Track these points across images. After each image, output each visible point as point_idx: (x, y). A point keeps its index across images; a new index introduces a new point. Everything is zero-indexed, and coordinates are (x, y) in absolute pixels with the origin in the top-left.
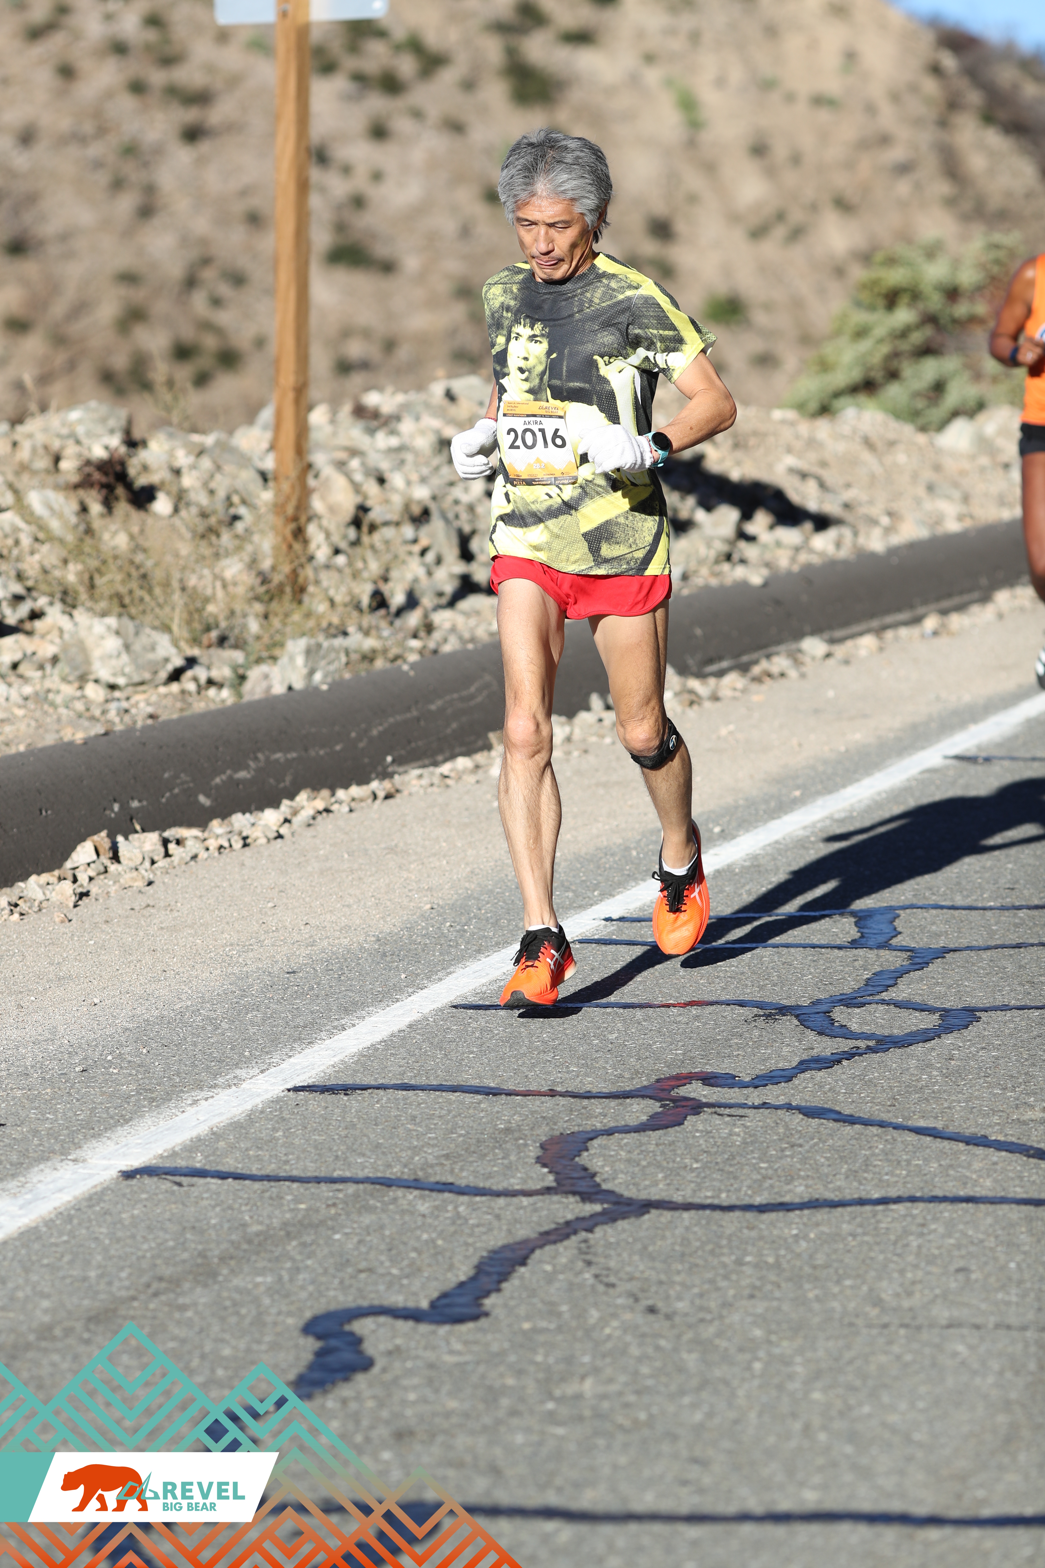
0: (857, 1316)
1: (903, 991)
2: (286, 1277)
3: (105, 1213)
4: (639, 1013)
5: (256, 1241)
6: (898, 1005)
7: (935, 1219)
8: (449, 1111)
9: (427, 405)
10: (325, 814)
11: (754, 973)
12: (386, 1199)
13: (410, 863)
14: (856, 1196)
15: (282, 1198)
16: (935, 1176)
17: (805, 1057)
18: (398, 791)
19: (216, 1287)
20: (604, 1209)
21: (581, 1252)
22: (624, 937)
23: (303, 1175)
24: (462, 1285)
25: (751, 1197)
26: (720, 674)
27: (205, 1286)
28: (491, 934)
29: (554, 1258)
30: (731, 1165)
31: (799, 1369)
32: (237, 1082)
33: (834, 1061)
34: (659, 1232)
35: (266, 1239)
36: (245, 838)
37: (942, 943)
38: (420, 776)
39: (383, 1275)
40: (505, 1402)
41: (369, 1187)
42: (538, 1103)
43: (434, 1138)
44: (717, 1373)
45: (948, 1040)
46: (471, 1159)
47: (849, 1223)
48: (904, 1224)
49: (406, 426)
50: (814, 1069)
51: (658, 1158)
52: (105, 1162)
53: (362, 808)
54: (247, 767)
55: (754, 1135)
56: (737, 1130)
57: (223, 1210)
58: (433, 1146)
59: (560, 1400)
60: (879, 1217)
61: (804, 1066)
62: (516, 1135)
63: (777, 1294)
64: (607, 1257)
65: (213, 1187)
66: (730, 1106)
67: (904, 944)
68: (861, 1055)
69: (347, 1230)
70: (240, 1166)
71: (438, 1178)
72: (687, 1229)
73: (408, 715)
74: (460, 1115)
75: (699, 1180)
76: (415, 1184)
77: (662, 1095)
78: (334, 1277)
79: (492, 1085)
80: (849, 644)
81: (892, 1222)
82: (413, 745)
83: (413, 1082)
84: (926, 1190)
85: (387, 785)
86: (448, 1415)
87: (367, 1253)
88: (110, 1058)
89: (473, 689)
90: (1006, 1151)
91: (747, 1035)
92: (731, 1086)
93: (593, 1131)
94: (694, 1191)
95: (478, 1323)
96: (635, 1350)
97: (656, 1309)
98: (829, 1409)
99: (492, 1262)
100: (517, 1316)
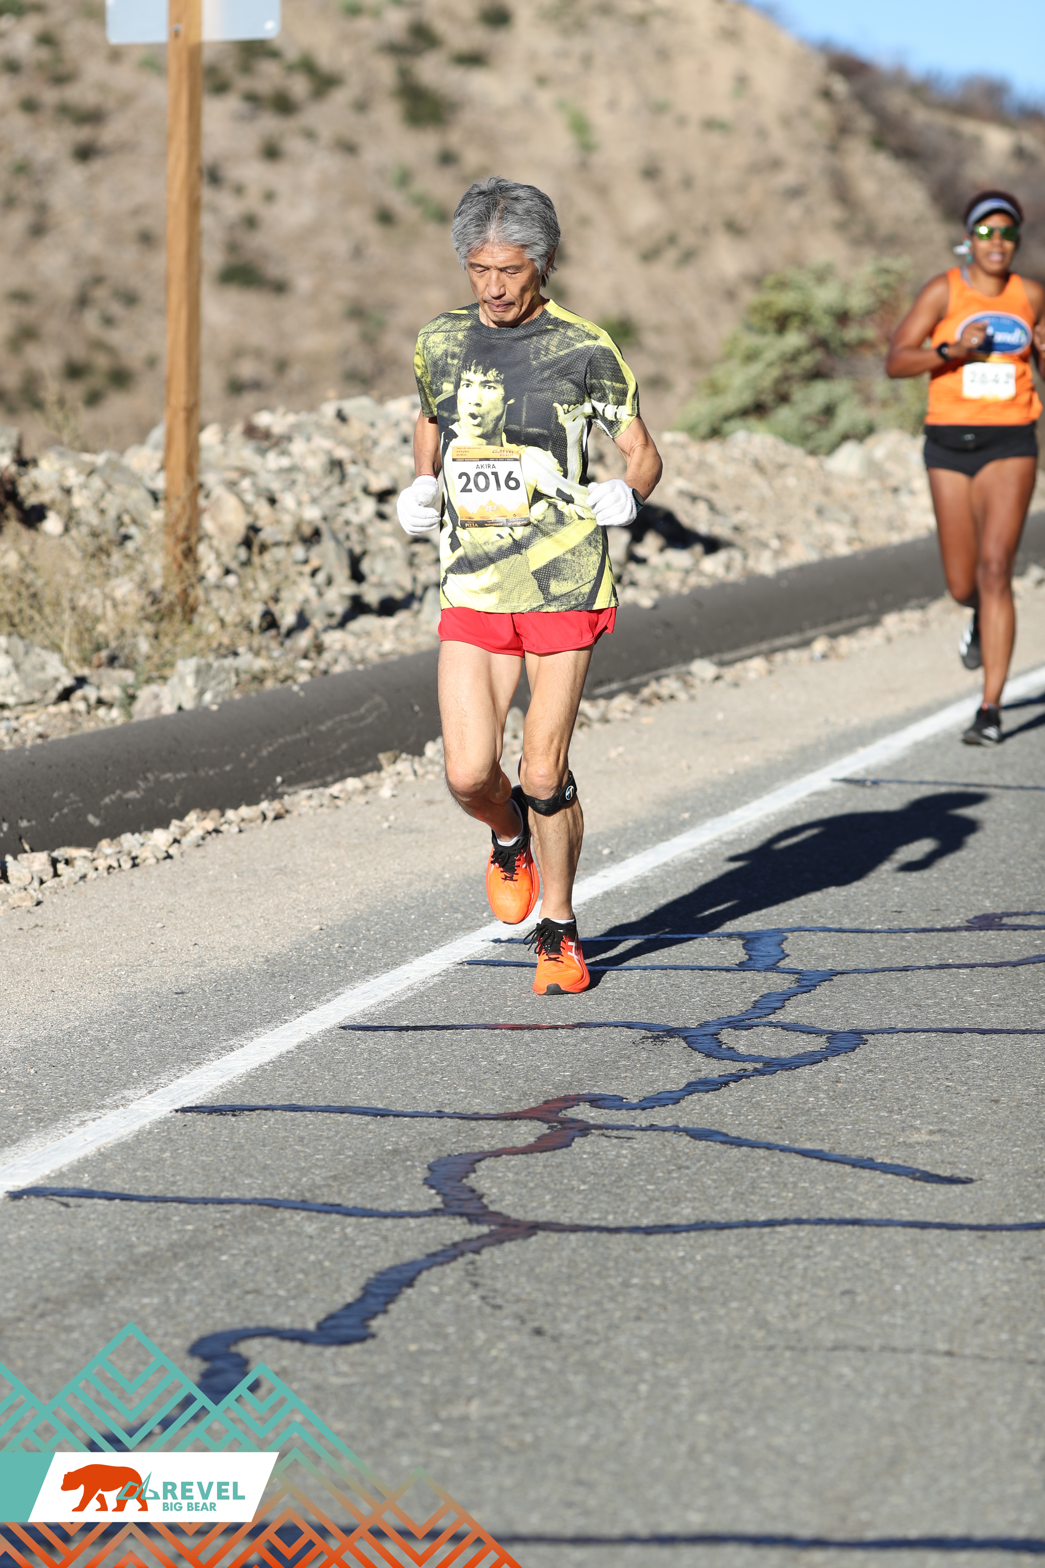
0: (743, 1338)
1: (790, 1013)
2: (173, 1298)
4: (527, 1035)
5: (143, 1262)
6: (785, 1027)
7: (821, 1242)
8: (337, 1133)
9: (318, 426)
10: (214, 835)
11: (642, 995)
12: (273, 1220)
13: (299, 884)
14: (742, 1218)
15: (169, 1219)
16: (822, 1198)
17: (692, 1079)
18: (287, 812)
19: (103, 1308)
20: (491, 1231)
21: (468, 1273)
22: (513, 959)
23: (190, 1196)
24: (349, 1306)
25: (638, 1219)
26: (610, 696)
27: (92, 1307)
28: (380, 955)
29: (441, 1279)
30: (618, 1187)
31: (685, 1391)
32: (125, 1102)
33: (722, 1083)
34: (547, 1254)
35: (152, 1261)
36: (134, 859)
37: (829, 965)
38: (310, 797)
39: (269, 1297)
40: (391, 1424)
41: (256, 1208)
42: (426, 1124)
43: (321, 1160)
44: (603, 1395)
45: (835, 1062)
46: (358, 1180)
47: (736, 1245)
48: (790, 1246)
49: (298, 447)
50: (702, 1091)
51: (546, 1180)
53: (252, 828)
54: (136, 788)
55: (642, 1157)
56: (624, 1152)
57: (110, 1231)
58: (321, 1167)
59: (446, 1422)
60: (766, 1239)
61: (692, 1088)
62: (404, 1156)
63: (664, 1316)
64: (494, 1278)
65: (100, 1208)
66: (618, 1128)
67: (792, 966)
68: (748, 1077)
69: (234, 1252)
70: (127, 1186)
71: (325, 1200)
72: (574, 1250)
73: (298, 736)
74: (347, 1136)
75: (586, 1202)
76: (303, 1206)
77: (551, 1117)
78: (221, 1298)
79: (380, 1106)
80: (739, 666)
81: (778, 1244)
82: (303, 765)
83: (301, 1103)
84: (812, 1213)
85: (277, 805)
87: (254, 1274)
89: (362, 710)
90: (893, 1173)
91: (635, 1057)
92: (619, 1108)
93: (480, 1152)
94: (582, 1213)
95: (365, 1345)
96: (521, 1372)
97: (542, 1330)
98: (714, 1432)
99: (379, 1284)
100: (404, 1337)
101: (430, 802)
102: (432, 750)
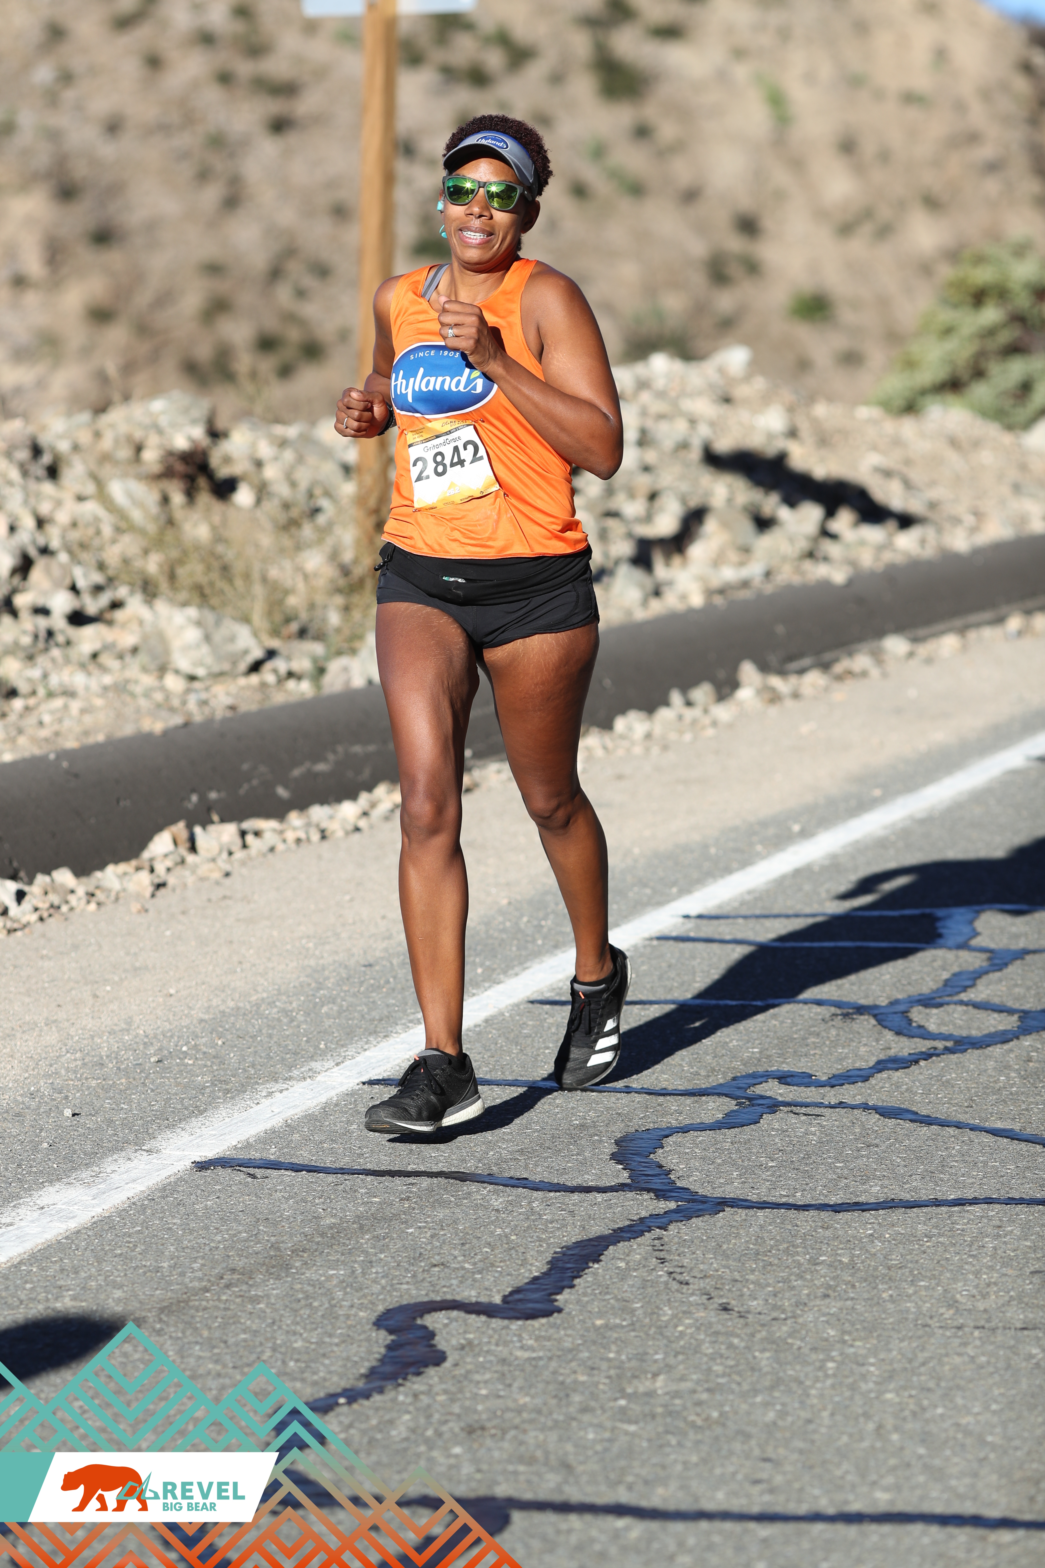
0: (931, 1317)
1: (981, 992)
2: (359, 1270)
3: (179, 1204)
5: (329, 1234)
6: (976, 1006)
7: (1011, 1221)
12: (460, 1193)
13: (488, 858)
14: (932, 1197)
15: (356, 1191)
16: (1012, 1178)
17: (882, 1057)
18: (476, 786)
19: (289, 1279)
20: (679, 1207)
21: (654, 1249)
22: (702, 934)
23: (377, 1168)
24: (535, 1280)
25: (826, 1196)
26: (801, 672)
27: (278, 1278)
29: (628, 1254)
30: (806, 1164)
31: (872, 1369)
32: (312, 1074)
33: (912, 1061)
34: (734, 1230)
35: (339, 1232)
36: (323, 831)
37: (1021, 944)
38: (499, 771)
39: (456, 1270)
40: (577, 1398)
41: (443, 1181)
42: (613, 1099)
43: (509, 1134)
44: (791, 1372)
45: (1027, 1042)
46: (545, 1155)
47: (925, 1223)
48: (980, 1225)
50: (891, 1069)
51: (734, 1156)
52: (178, 1153)
54: (325, 760)
55: (830, 1134)
56: (813, 1129)
57: (297, 1203)
58: (508, 1141)
59: (632, 1397)
60: (955, 1218)
61: (881, 1066)
62: (591, 1131)
63: (852, 1295)
64: (681, 1254)
65: (287, 1179)
66: (807, 1105)
67: (983, 944)
68: (938, 1055)
69: (421, 1224)
70: (314, 1158)
71: (512, 1174)
72: (761, 1227)
75: (774, 1179)
76: (490, 1179)
77: (739, 1093)
78: (407, 1270)
80: (933, 642)
81: (968, 1223)
82: (493, 739)
83: (488, 1077)
84: (1003, 1192)
86: (519, 1411)
87: (441, 1247)
88: (185, 1049)
91: (824, 1034)
92: (808, 1085)
93: (668, 1128)
94: (769, 1189)
95: (551, 1319)
96: (707, 1348)
97: (729, 1307)
98: (902, 1410)
99: (566, 1258)
100: (590, 1312)
101: (620, 777)
102: (620, 724)
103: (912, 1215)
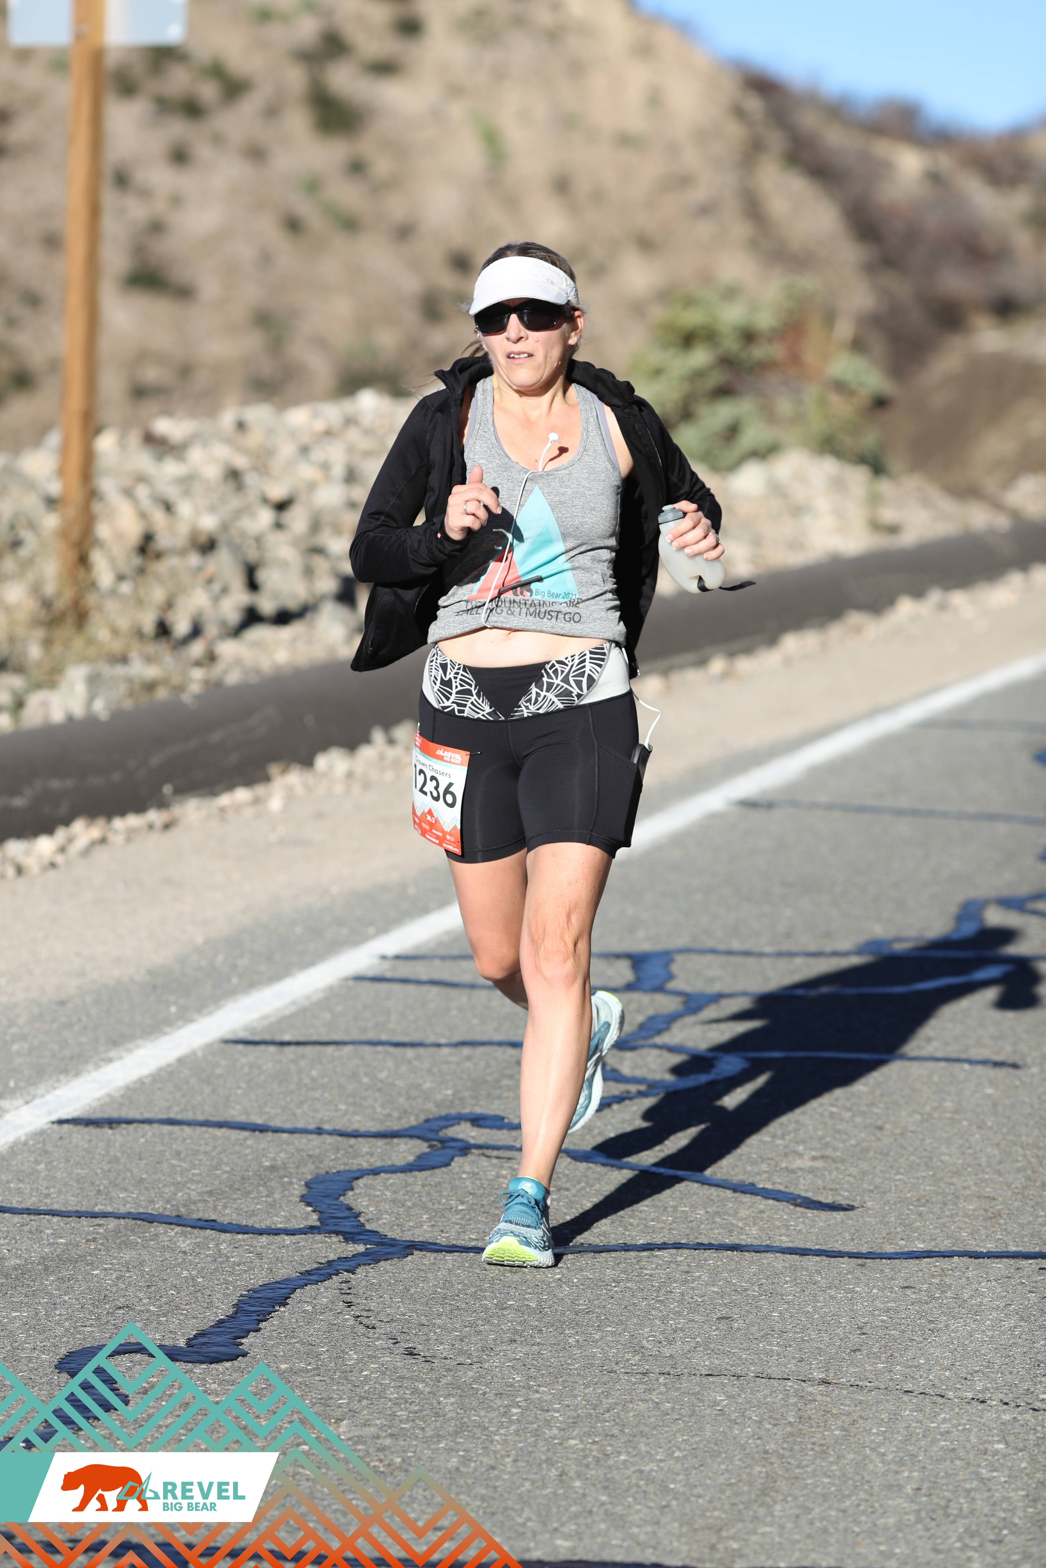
0: (617, 1364)
1: (675, 1035)
2: (42, 1312)
4: (410, 1053)
5: (13, 1275)
6: (670, 1049)
7: (699, 1267)
8: (215, 1147)
9: (217, 433)
10: (100, 844)
12: (147, 1235)
13: (185, 895)
14: (621, 1241)
15: (41, 1232)
16: (701, 1223)
18: (175, 822)
20: (367, 1250)
21: (341, 1292)
22: (399, 975)
23: (63, 1209)
24: (220, 1323)
28: (264, 968)
29: (315, 1298)
32: (2, 1113)
34: (422, 1273)
35: (23, 1273)
36: (18, 867)
37: (716, 988)
38: (199, 807)
39: (140, 1312)
41: (131, 1222)
42: (304, 1140)
43: (198, 1175)
47: (613, 1268)
48: (668, 1270)
49: (195, 454)
51: (424, 1199)
53: (139, 838)
54: (22, 795)
56: (504, 1172)
58: (197, 1182)
60: (644, 1263)
62: (282, 1172)
63: (538, 1340)
64: (368, 1298)
66: (498, 1148)
67: (678, 988)
68: (631, 1099)
69: (106, 1266)
71: (200, 1215)
72: (450, 1270)
73: (189, 746)
74: (225, 1151)
75: (463, 1222)
76: (178, 1221)
77: (431, 1135)
78: (91, 1312)
79: (259, 1121)
81: (656, 1268)
82: (193, 775)
83: (179, 1117)
84: (691, 1237)
85: (164, 815)
87: (126, 1290)
89: (253, 722)
90: (774, 1199)
92: (500, 1128)
93: (359, 1170)
94: (459, 1233)
95: (235, 1362)
96: (392, 1393)
97: (415, 1352)
98: (585, 1457)
99: (252, 1301)
100: (275, 1356)
101: (320, 815)
102: (322, 761)
103: (601, 1260)
